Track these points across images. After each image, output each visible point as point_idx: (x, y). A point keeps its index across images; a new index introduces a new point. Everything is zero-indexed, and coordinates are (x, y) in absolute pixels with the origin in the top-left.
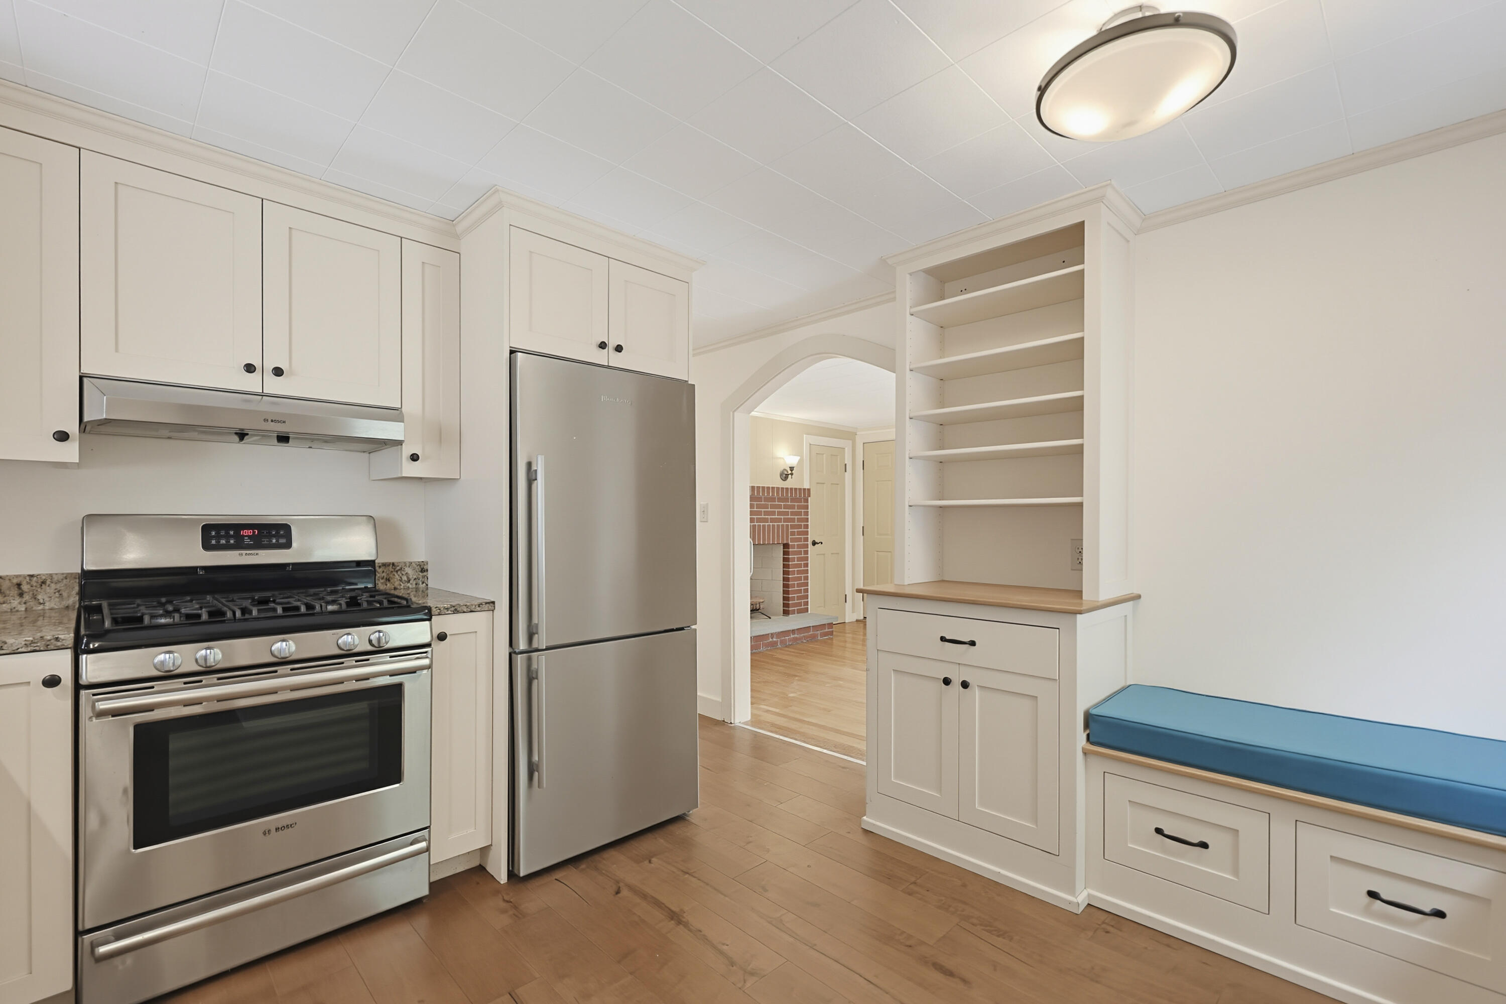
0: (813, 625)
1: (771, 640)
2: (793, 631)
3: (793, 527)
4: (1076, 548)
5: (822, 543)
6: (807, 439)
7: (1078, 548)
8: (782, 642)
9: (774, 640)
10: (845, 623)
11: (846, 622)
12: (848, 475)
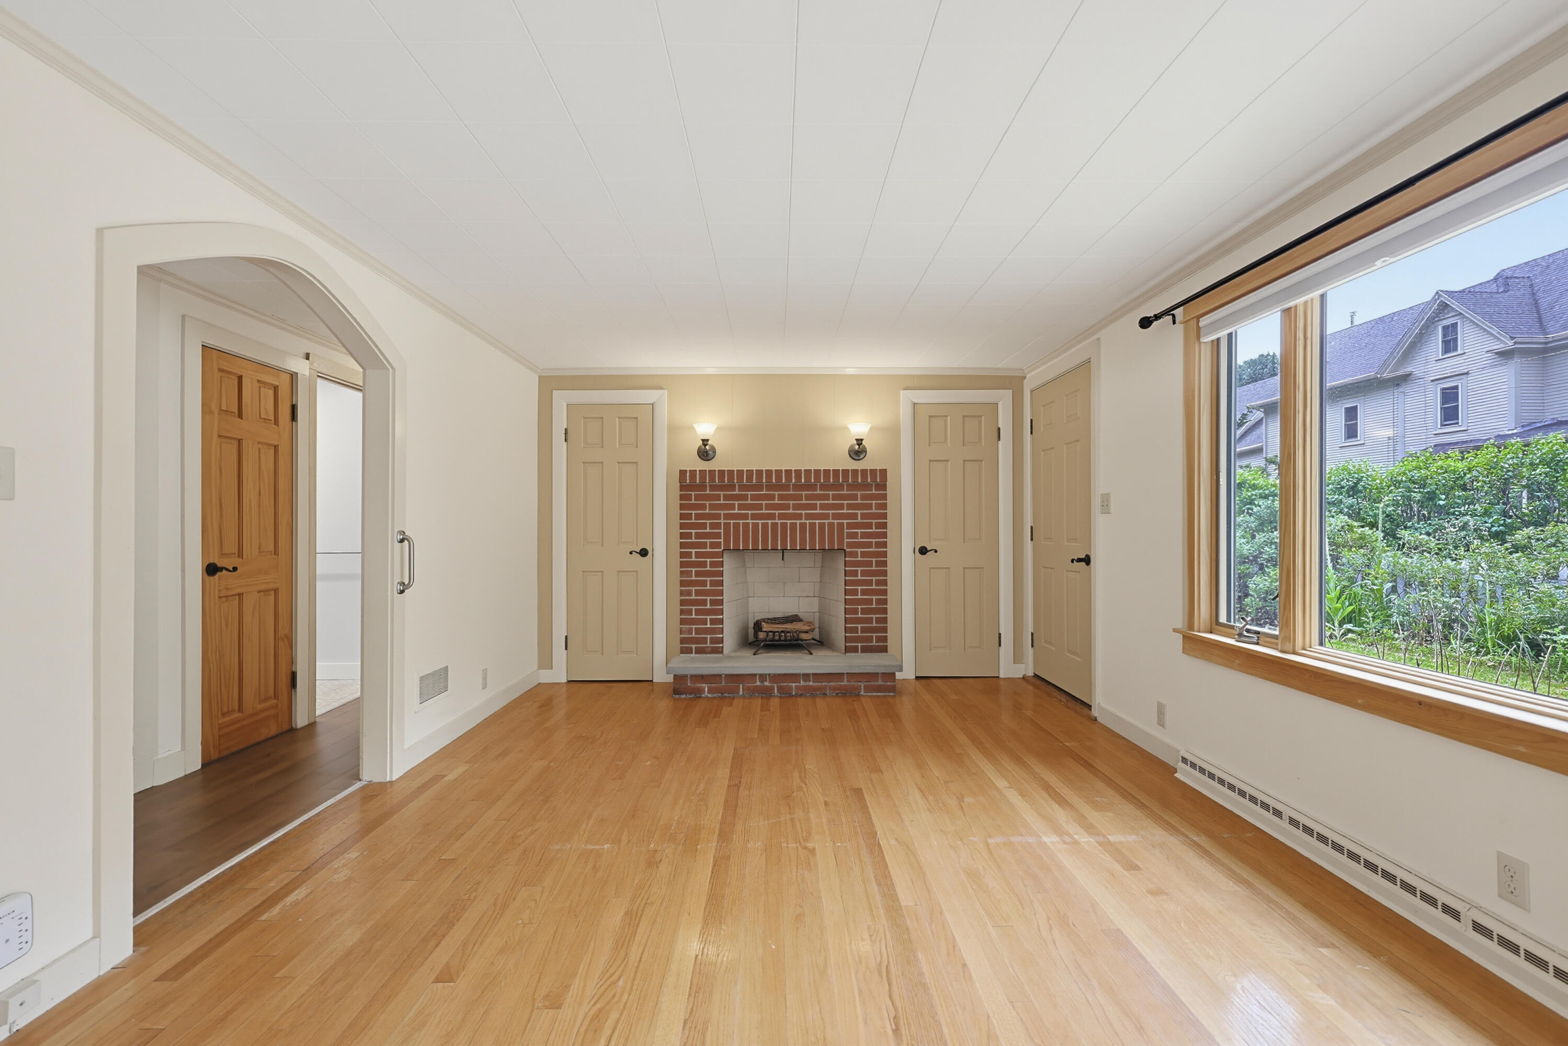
0: (848, 672)
1: (758, 683)
2: (806, 676)
3: (850, 526)
5: (936, 551)
6: (907, 398)
8: (780, 689)
9: (767, 684)
10: (998, 677)
11: (1001, 676)
12: (1005, 448)
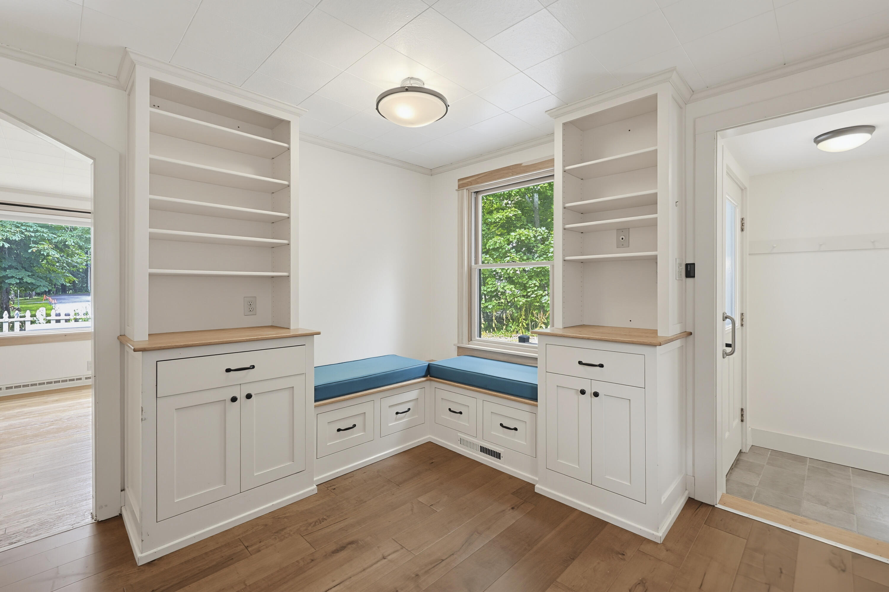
4: (248, 302)
7: (249, 302)
